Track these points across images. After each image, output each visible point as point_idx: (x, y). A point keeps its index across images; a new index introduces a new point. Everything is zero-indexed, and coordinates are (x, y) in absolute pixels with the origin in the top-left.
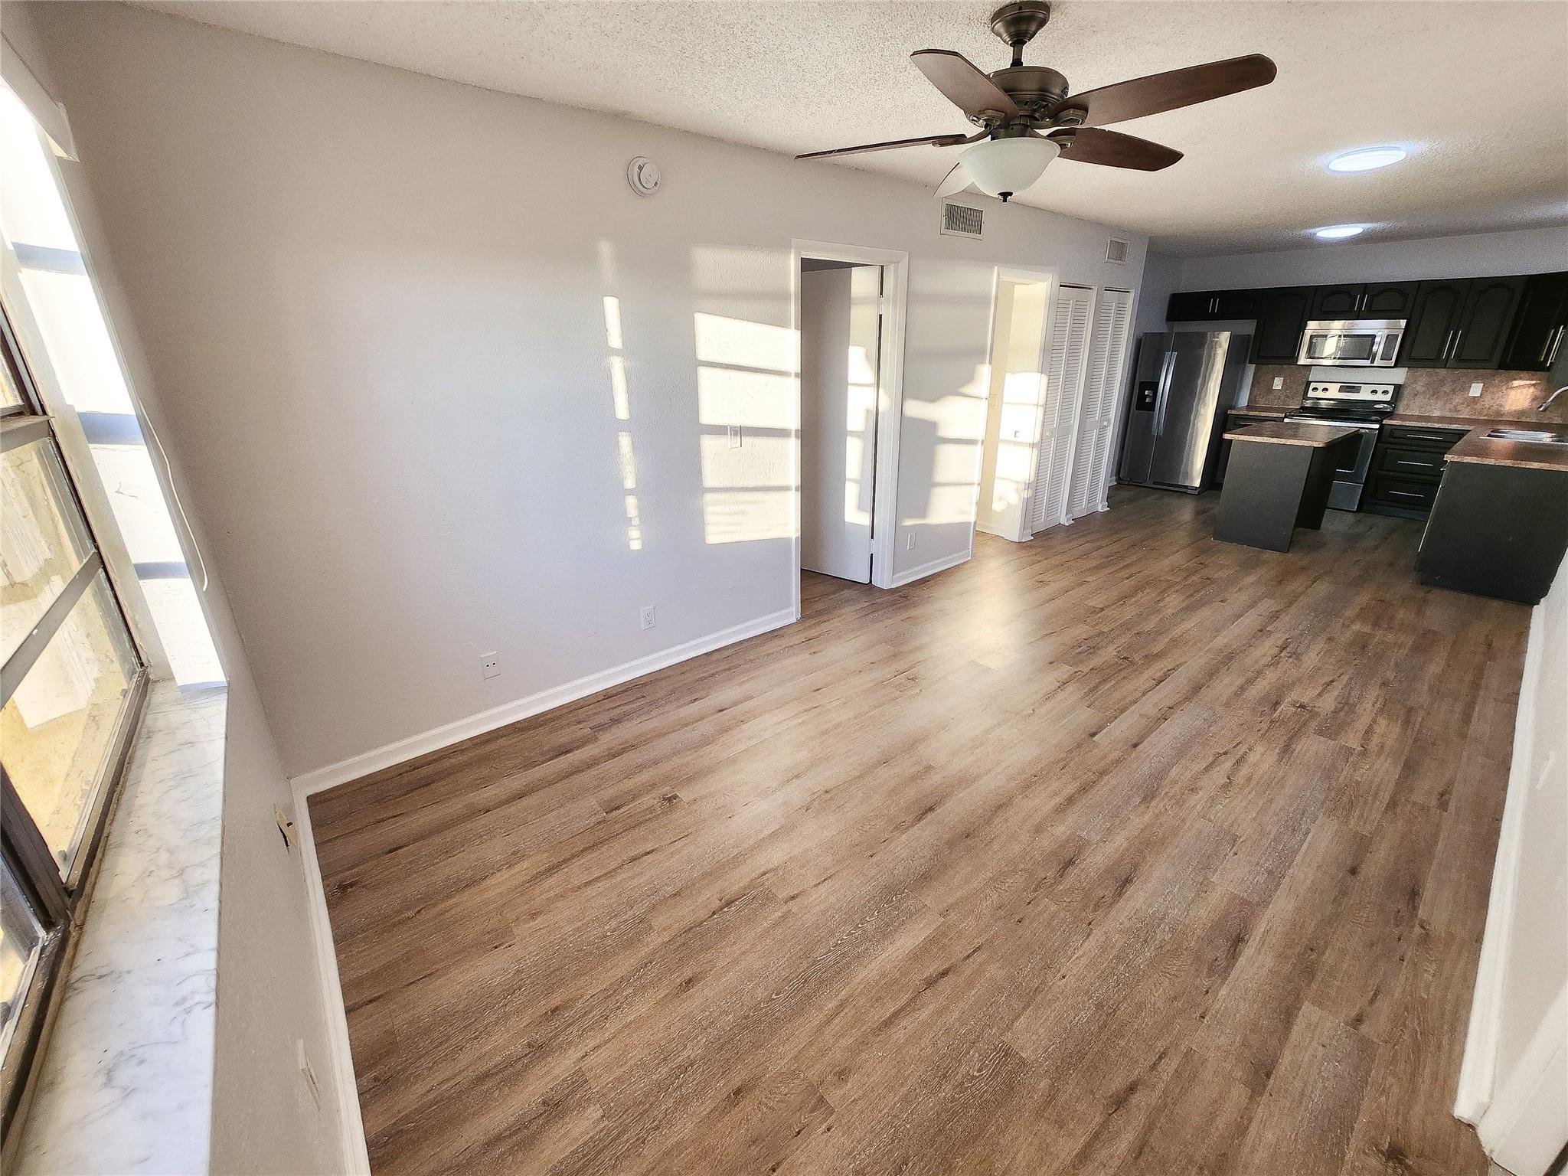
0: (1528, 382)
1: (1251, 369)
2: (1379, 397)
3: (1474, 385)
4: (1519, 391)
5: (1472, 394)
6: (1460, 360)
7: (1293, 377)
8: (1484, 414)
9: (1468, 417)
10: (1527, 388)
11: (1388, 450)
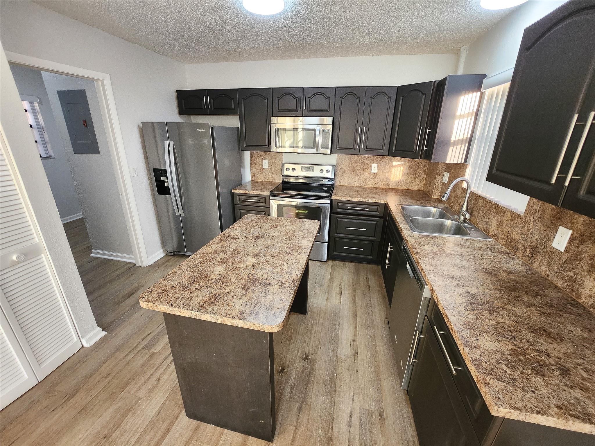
0: (400, 163)
1: (247, 154)
2: (325, 175)
3: (373, 165)
4: (396, 169)
5: (373, 171)
6: (367, 149)
7: (273, 161)
8: (380, 184)
9: (373, 186)
10: (400, 167)
11: (339, 219)
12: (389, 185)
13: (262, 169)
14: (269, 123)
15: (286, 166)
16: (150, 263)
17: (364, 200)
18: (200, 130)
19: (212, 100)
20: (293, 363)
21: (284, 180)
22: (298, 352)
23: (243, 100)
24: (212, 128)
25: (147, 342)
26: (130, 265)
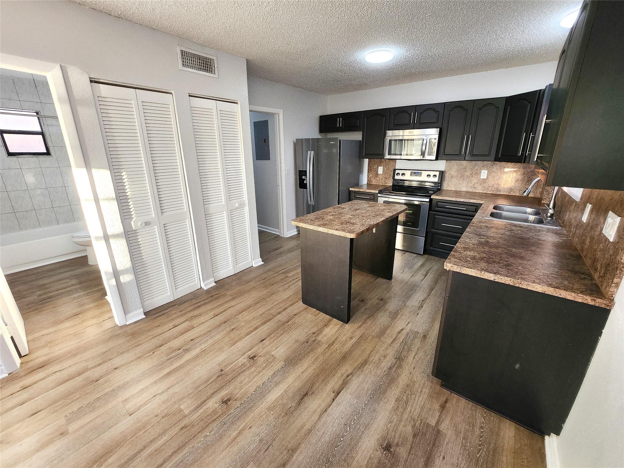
0: (512, 169)
1: (366, 161)
2: (431, 179)
3: (482, 171)
4: (508, 175)
5: (482, 177)
6: (472, 155)
7: (387, 167)
8: (490, 190)
9: (481, 192)
10: (512, 174)
11: (436, 216)
12: (500, 191)
13: (377, 174)
14: (385, 135)
15: (397, 172)
16: (288, 236)
17: (462, 200)
18: (332, 143)
19: (343, 121)
20: (371, 299)
21: (394, 184)
22: (377, 296)
23: (366, 119)
24: (340, 141)
25: (284, 271)
26: (276, 236)
